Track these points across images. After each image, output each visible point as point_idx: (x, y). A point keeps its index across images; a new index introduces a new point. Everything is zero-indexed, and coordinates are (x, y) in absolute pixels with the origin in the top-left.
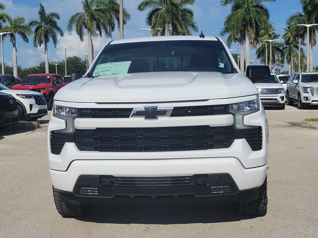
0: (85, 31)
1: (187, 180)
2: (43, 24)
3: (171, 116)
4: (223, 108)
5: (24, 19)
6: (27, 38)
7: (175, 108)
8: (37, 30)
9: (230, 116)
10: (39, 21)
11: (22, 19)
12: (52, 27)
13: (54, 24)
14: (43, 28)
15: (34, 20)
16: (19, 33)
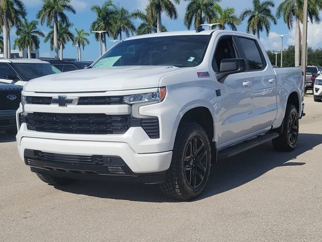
0: (294, 18)
1: (89, 159)
2: (257, 13)
3: (78, 104)
4: (118, 99)
5: (234, 10)
6: (235, 28)
7: (81, 97)
8: (250, 19)
9: (126, 106)
10: (252, 10)
11: (232, 10)
12: (265, 16)
13: (268, 12)
14: (256, 17)
15: (249, 10)
16: (228, 24)
